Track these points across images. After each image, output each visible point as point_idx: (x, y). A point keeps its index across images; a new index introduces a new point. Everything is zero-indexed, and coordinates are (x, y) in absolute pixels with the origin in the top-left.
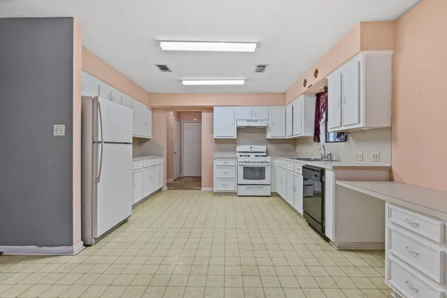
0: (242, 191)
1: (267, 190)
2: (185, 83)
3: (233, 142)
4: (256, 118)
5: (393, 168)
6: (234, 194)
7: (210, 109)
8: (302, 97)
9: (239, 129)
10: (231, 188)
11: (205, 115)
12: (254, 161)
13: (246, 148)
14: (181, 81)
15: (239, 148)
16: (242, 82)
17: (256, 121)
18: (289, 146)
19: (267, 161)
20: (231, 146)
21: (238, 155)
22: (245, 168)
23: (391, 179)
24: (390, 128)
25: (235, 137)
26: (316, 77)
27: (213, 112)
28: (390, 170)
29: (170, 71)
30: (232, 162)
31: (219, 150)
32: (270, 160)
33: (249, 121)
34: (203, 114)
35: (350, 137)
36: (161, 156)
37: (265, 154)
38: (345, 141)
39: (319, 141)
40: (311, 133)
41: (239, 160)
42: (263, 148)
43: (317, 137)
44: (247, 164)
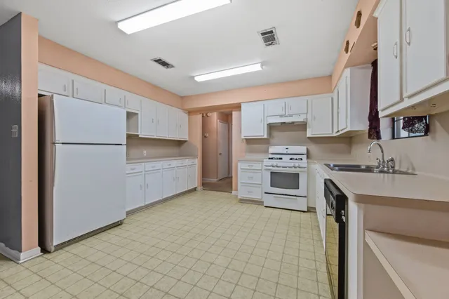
0: (269, 201)
3: (266, 142)
4: (291, 113)
6: (260, 203)
7: (238, 107)
8: (347, 72)
9: (271, 127)
10: (256, 195)
11: (235, 114)
12: (286, 165)
14: (193, 77)
16: (258, 67)
17: (291, 116)
18: (342, 146)
19: (301, 166)
22: (272, 173)
25: (265, 137)
26: (359, 25)
27: (240, 110)
29: (172, 67)
30: (257, 166)
31: (251, 151)
32: (306, 165)
33: (281, 116)
34: (233, 113)
36: (194, 156)
38: (426, 134)
39: (379, 137)
40: (364, 126)
41: (265, 163)
42: (303, 149)
43: (374, 131)
44: (275, 169)
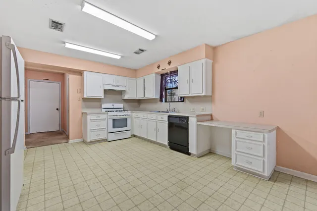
0: (112, 137)
1: (128, 134)
2: (68, 45)
3: (99, 100)
4: (118, 84)
5: (213, 114)
6: (106, 140)
8: (154, 75)
9: (106, 92)
10: (103, 136)
13: (109, 105)
14: (64, 43)
15: (104, 106)
16: (118, 57)
17: (118, 86)
18: (136, 104)
20: (97, 104)
21: (104, 111)
22: (114, 120)
23: (212, 119)
24: (211, 96)
25: (103, 97)
26: (170, 65)
27: (83, 75)
28: (211, 115)
30: (102, 117)
31: (88, 107)
32: (130, 114)
33: (113, 86)
35: (186, 100)
37: (122, 110)
38: (183, 102)
39: (162, 101)
40: (158, 97)
42: (121, 105)
44: (115, 118)
